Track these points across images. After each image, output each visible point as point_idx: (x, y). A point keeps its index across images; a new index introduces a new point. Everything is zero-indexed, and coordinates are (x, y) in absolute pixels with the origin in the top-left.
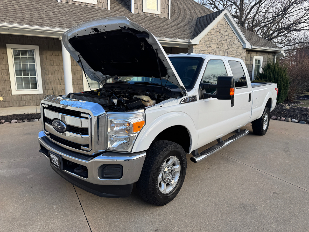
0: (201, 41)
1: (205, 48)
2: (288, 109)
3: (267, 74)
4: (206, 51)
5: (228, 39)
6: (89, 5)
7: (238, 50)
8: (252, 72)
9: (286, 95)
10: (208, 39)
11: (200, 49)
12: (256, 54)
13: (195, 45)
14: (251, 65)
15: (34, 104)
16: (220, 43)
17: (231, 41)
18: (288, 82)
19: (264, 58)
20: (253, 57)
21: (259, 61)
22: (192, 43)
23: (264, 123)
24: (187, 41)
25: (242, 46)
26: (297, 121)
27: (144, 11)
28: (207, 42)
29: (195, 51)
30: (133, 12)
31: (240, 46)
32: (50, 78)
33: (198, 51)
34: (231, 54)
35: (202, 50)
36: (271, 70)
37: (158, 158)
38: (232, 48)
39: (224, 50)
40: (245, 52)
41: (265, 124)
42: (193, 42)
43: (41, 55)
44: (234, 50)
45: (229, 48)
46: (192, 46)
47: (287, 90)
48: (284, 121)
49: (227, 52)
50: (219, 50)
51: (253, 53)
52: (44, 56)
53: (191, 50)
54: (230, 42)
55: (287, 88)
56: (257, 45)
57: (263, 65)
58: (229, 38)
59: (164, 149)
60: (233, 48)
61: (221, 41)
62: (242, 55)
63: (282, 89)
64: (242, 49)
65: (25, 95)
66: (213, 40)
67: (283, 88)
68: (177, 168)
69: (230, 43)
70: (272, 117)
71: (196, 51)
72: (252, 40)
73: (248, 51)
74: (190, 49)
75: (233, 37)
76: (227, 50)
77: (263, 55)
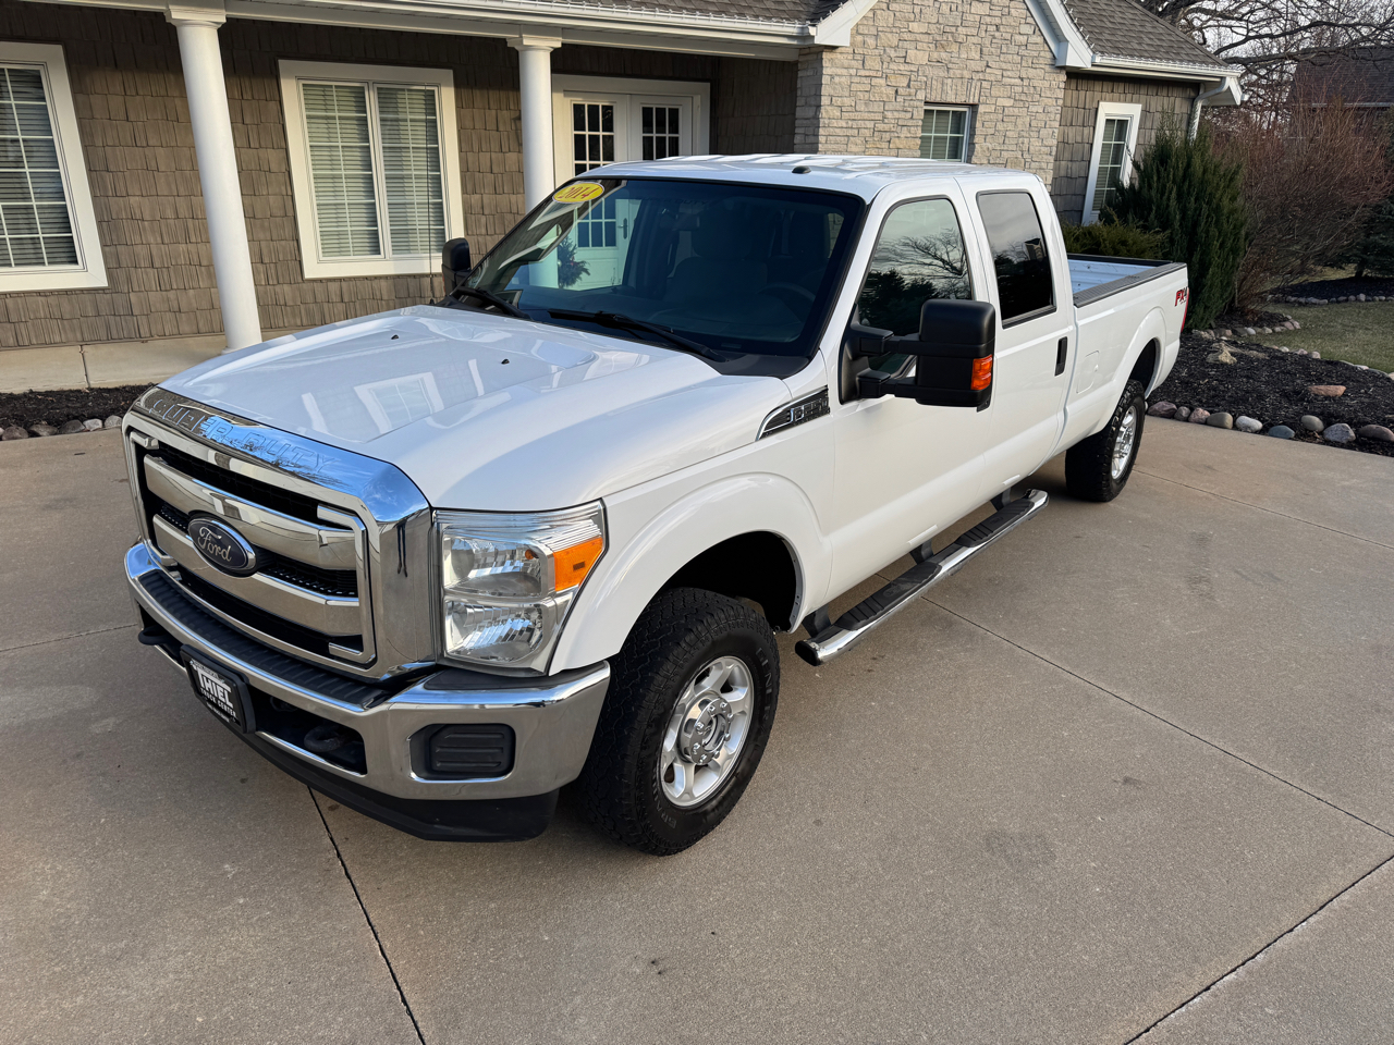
0: (861, 31)
1: (878, 67)
2: (1226, 364)
3: (1153, 193)
4: (882, 81)
5: (988, 19)
7: (1031, 73)
8: (1087, 178)
9: (1226, 291)
10: (891, 20)
11: (853, 72)
12: (1112, 91)
13: (833, 48)
14: (1087, 146)
15: (71, 336)
16: (950, 39)
17: (998, 30)
18: (1243, 232)
19: (1145, 112)
20: (1097, 109)
21: (1122, 125)
22: (817, 41)
23: (1117, 449)
24: (792, 28)
25: (1049, 55)
26: (1258, 425)
28: (889, 35)
29: (832, 77)
31: (1042, 54)
32: (138, 212)
33: (843, 79)
34: (998, 94)
35: (863, 73)
36: (1171, 176)
37: (661, 679)
38: (1004, 66)
39: (967, 74)
40: (1062, 85)
41: (1119, 452)
42: (823, 33)
43: (81, 92)
44: (1009, 73)
45: (988, 66)
46: (815, 53)
47: (1233, 266)
48: (1206, 427)
49: (979, 84)
50: (942, 74)
51: (1098, 86)
52: (96, 100)
53: (810, 73)
54: (997, 34)
55: (1234, 259)
56: (1118, 50)
57: (1138, 144)
58: (994, 13)
59: (687, 639)
60: (1008, 66)
61: (953, 29)
62: (1046, 100)
63: (1210, 264)
64: (1047, 68)
65: (24, 292)
66: (914, 26)
67: (1216, 260)
68: (740, 696)
69: (994, 37)
70: (1156, 407)
71: (837, 79)
72: (1099, 23)
73: (1076, 76)
74: (806, 69)
75: (1012, 11)
76: (981, 76)
77: (1143, 97)
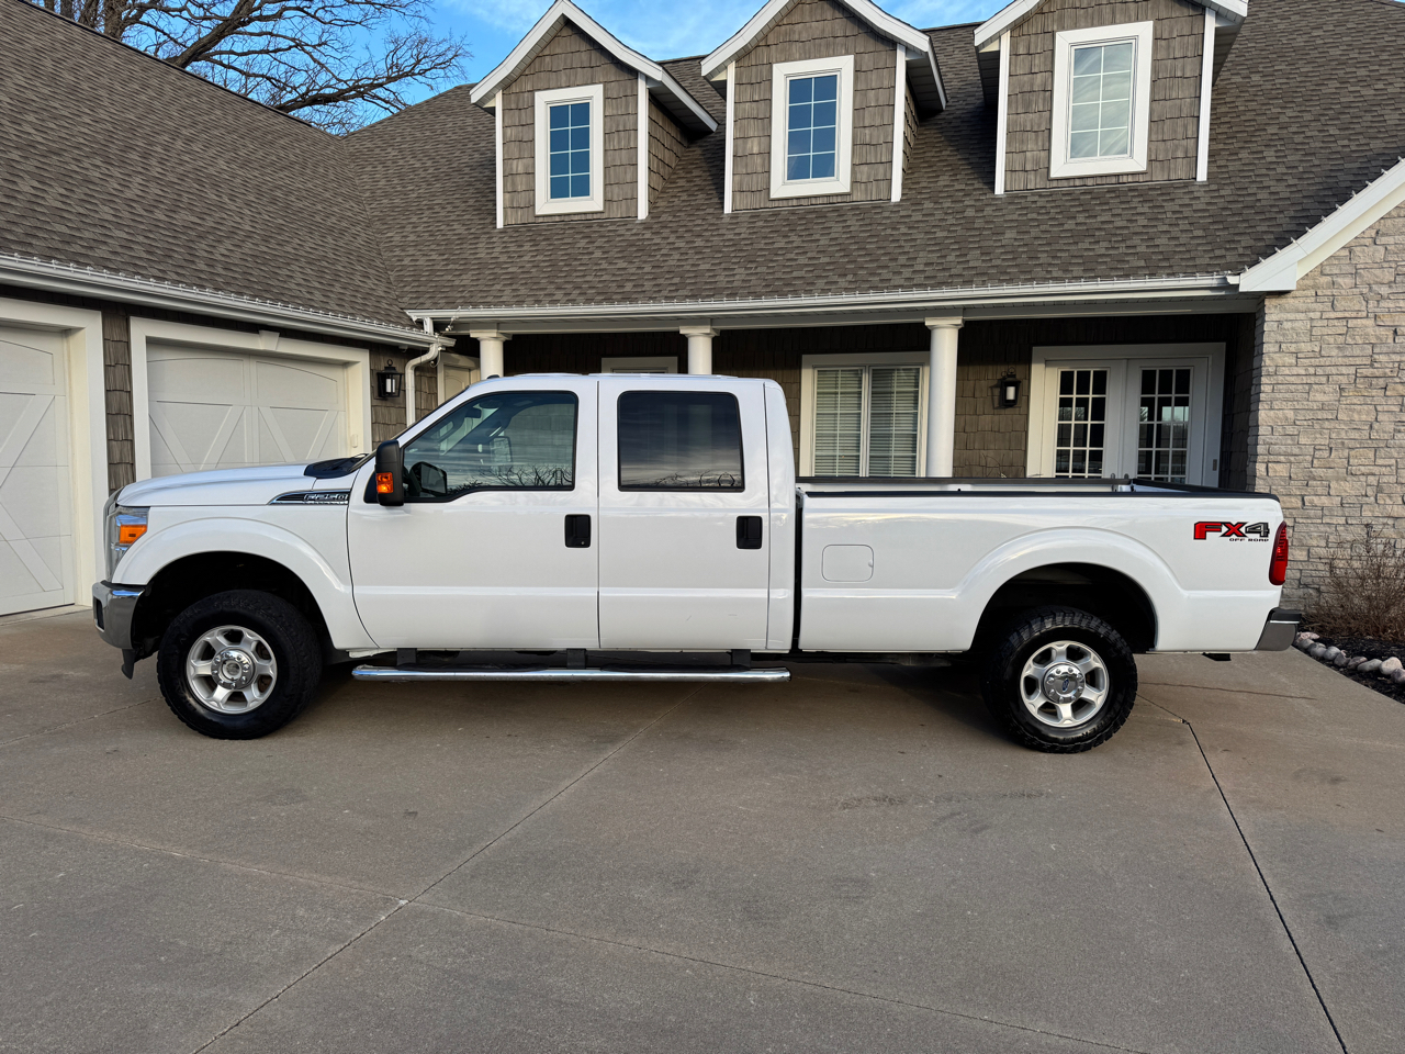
0: (1327, 272)
1: (1359, 307)
6: (820, 201)
10: (1380, 254)
11: (1315, 315)
13: (1278, 294)
22: (1247, 289)
27: (1053, 175)
28: (1378, 271)
30: (999, 189)
33: (1298, 324)
35: (1333, 315)
42: (1255, 280)
53: (1260, 321)
71: (1289, 325)
74: (1259, 318)
